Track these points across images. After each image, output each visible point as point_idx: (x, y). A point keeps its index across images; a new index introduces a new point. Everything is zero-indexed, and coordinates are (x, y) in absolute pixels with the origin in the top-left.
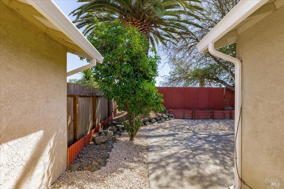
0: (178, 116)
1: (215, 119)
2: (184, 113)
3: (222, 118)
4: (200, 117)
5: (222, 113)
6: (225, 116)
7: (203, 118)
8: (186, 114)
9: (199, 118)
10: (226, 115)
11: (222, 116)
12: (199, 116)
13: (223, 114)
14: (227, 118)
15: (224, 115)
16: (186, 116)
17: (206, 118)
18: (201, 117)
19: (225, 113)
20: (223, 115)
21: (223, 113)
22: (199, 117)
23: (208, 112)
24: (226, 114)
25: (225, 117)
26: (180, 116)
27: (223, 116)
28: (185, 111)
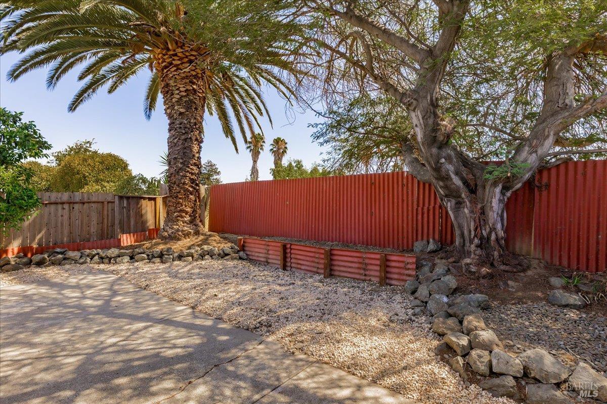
0: (257, 254)
1: (339, 276)
2: (268, 248)
3: (358, 276)
5: (356, 260)
6: (367, 273)
8: (270, 252)
9: (299, 266)
10: (371, 270)
11: (356, 271)
13: (360, 263)
14: (373, 279)
15: (364, 267)
16: (270, 256)
17: (315, 270)
18: (303, 265)
19: (367, 261)
20: (359, 268)
21: (361, 260)
22: (298, 264)
23: (318, 253)
24: (371, 264)
25: (365, 275)
26: (261, 255)
27: (362, 272)
28: (270, 244)
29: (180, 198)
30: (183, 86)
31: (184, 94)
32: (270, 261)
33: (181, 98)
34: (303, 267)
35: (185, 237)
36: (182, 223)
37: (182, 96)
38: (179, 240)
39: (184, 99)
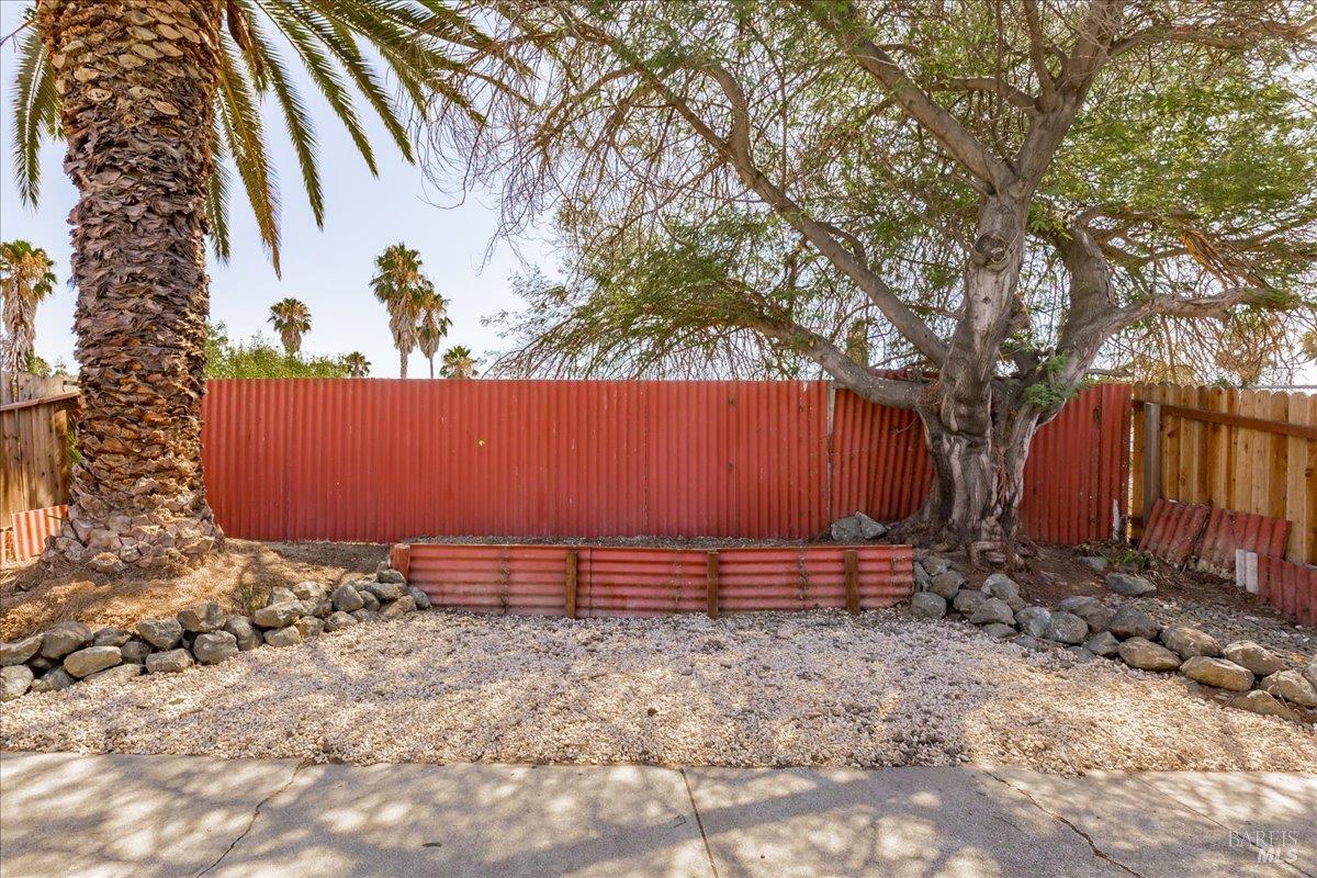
0: (462, 589)
1: (735, 610)
2: (506, 567)
3: (786, 604)
4: (623, 597)
5: (782, 568)
6: (809, 592)
7: (643, 604)
8: (516, 577)
9: (618, 603)
10: (815, 585)
11: (783, 592)
12: (619, 591)
13: (793, 574)
14: (821, 603)
15: (801, 580)
16: (517, 589)
17: (670, 604)
18: (632, 597)
19: (808, 568)
20: (790, 585)
21: (794, 568)
22: (615, 597)
23: (679, 563)
24: (817, 573)
25: (806, 597)
26: (478, 589)
27: (797, 591)
28: (516, 554)
29: (154, 425)
30: (170, 21)
31: (175, 52)
32: (513, 601)
33: (159, 60)
34: (631, 604)
35: (191, 564)
36: (168, 514)
37: (167, 58)
38: (172, 573)
39: (172, 72)
